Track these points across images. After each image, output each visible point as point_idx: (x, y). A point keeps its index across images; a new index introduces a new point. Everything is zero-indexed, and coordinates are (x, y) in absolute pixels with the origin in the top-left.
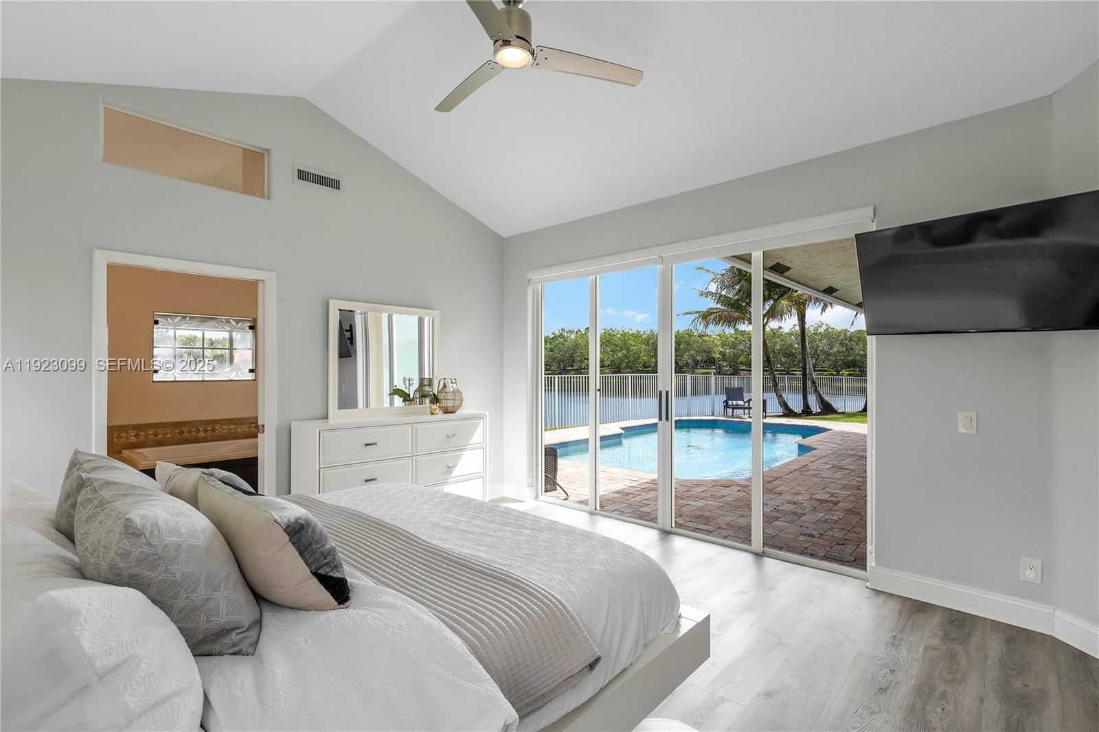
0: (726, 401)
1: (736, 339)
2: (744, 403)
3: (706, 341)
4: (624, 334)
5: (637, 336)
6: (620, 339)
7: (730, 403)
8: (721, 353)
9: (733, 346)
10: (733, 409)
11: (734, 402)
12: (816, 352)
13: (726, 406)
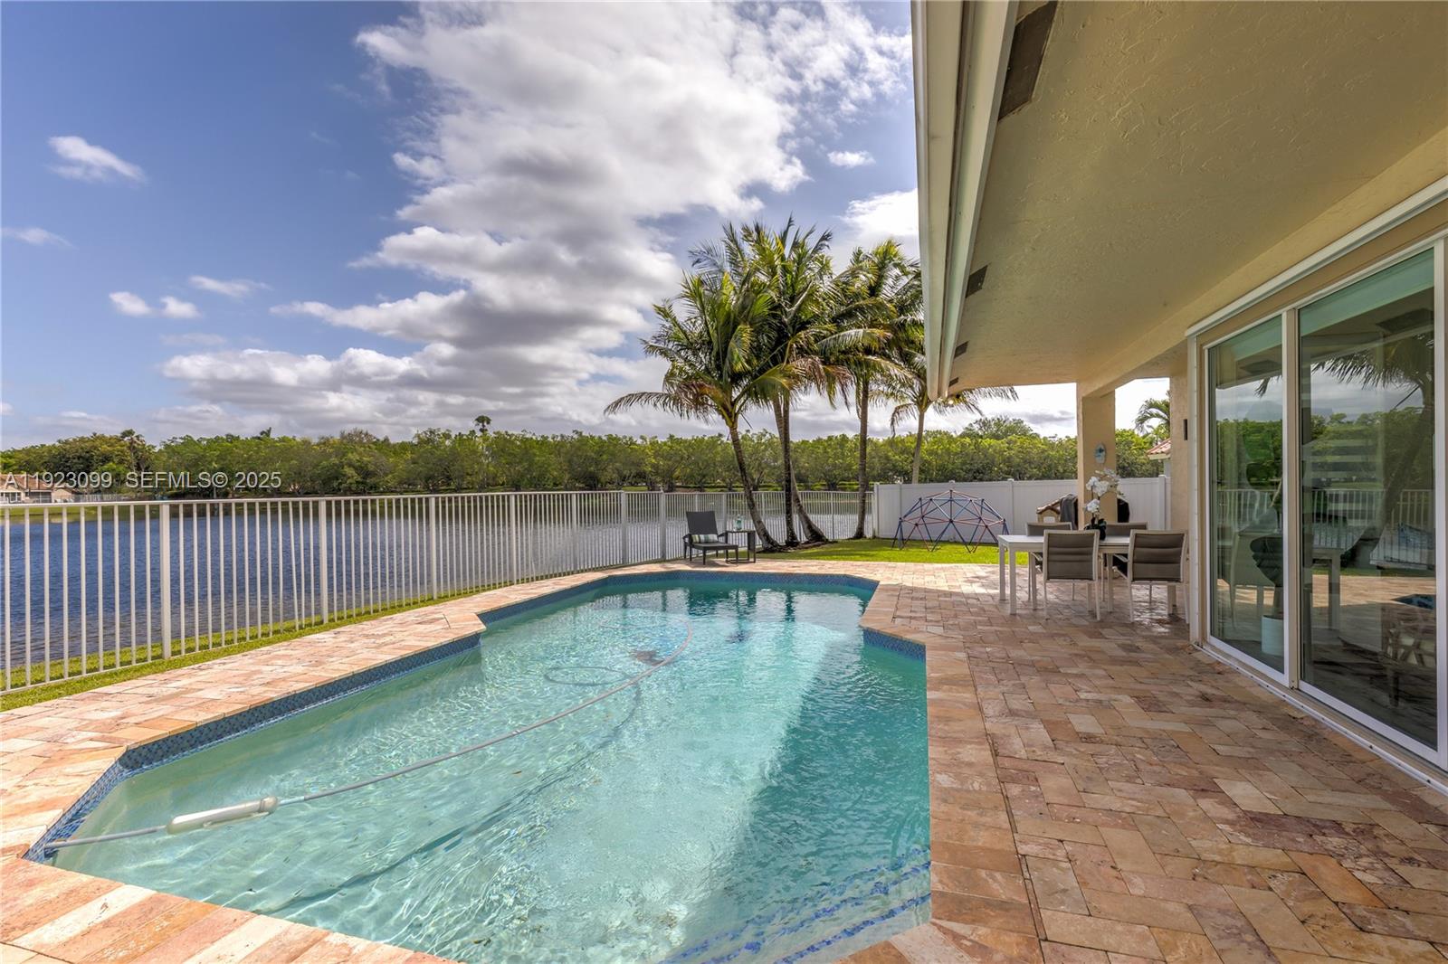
0: (690, 536)
1: (671, 447)
2: (719, 536)
3: (636, 451)
4: (525, 440)
5: (544, 442)
6: (519, 447)
7: (696, 538)
8: (653, 466)
9: (667, 457)
10: (705, 549)
11: (702, 537)
12: (760, 465)
13: (690, 544)
